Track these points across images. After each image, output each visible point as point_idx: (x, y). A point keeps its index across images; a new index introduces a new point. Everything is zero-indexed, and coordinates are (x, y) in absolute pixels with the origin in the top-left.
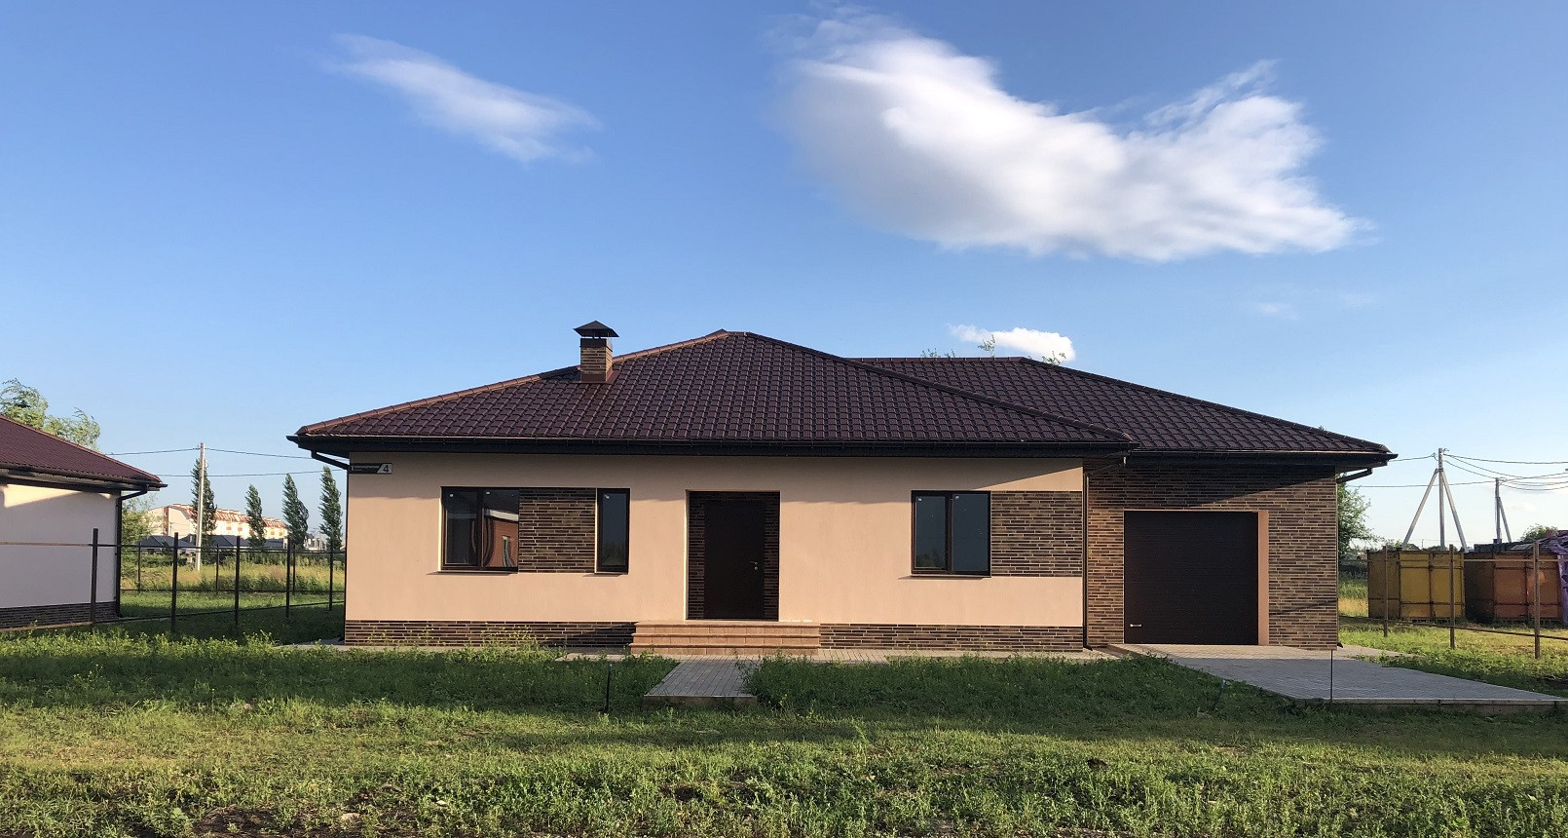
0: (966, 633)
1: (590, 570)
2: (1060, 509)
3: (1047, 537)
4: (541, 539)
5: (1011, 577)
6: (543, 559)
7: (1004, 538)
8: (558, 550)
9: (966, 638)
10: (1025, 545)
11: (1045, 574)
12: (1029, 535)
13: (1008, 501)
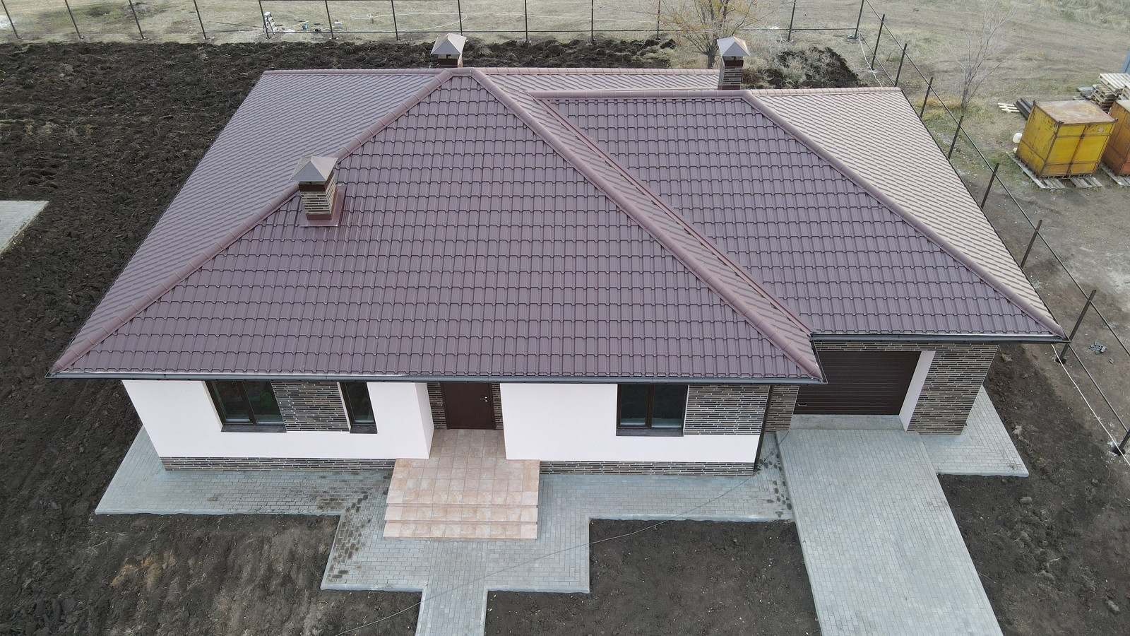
1: (346, 430)
3: (735, 412)
4: (299, 411)
5: (700, 435)
6: (304, 423)
7: (697, 411)
8: (316, 418)
9: (659, 469)
10: (714, 417)
11: (729, 433)
13: (704, 390)
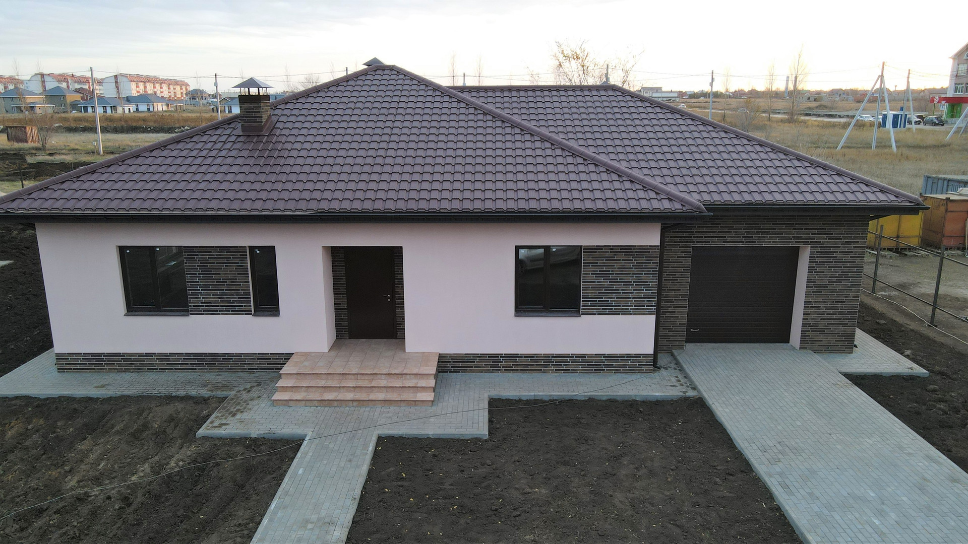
0: (559, 360)
1: (248, 313)
2: (640, 260)
3: (628, 283)
4: (206, 288)
5: (597, 316)
6: (208, 304)
7: (592, 285)
8: (221, 297)
9: (559, 364)
10: (610, 291)
11: (626, 312)
12: (614, 281)
13: (597, 254)
